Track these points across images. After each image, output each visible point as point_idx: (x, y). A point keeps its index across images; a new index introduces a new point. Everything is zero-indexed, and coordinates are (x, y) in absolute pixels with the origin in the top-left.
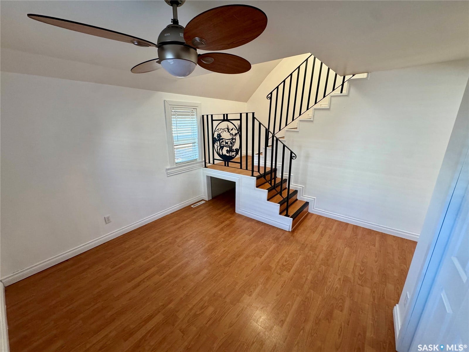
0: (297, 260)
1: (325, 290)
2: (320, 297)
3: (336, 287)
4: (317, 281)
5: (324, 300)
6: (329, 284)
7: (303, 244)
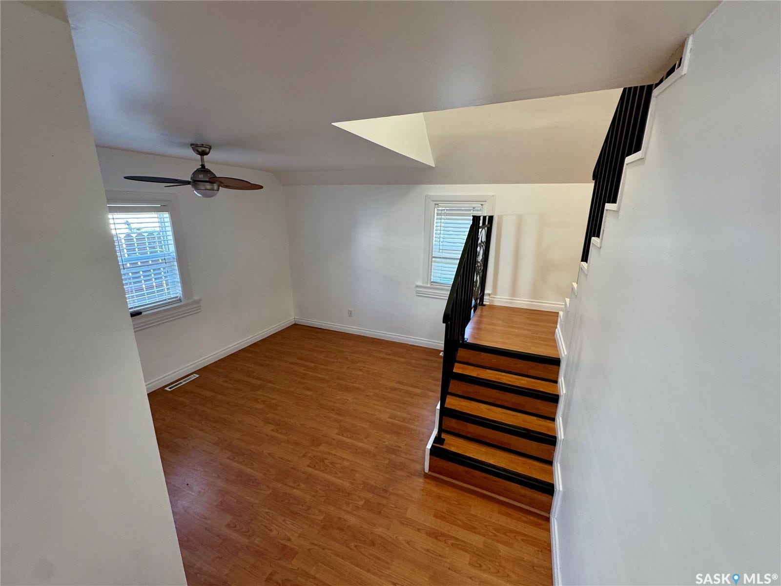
0: (339, 478)
1: (267, 511)
2: (257, 502)
3: (273, 528)
4: (287, 501)
5: (252, 506)
6: (280, 519)
7: (386, 491)
